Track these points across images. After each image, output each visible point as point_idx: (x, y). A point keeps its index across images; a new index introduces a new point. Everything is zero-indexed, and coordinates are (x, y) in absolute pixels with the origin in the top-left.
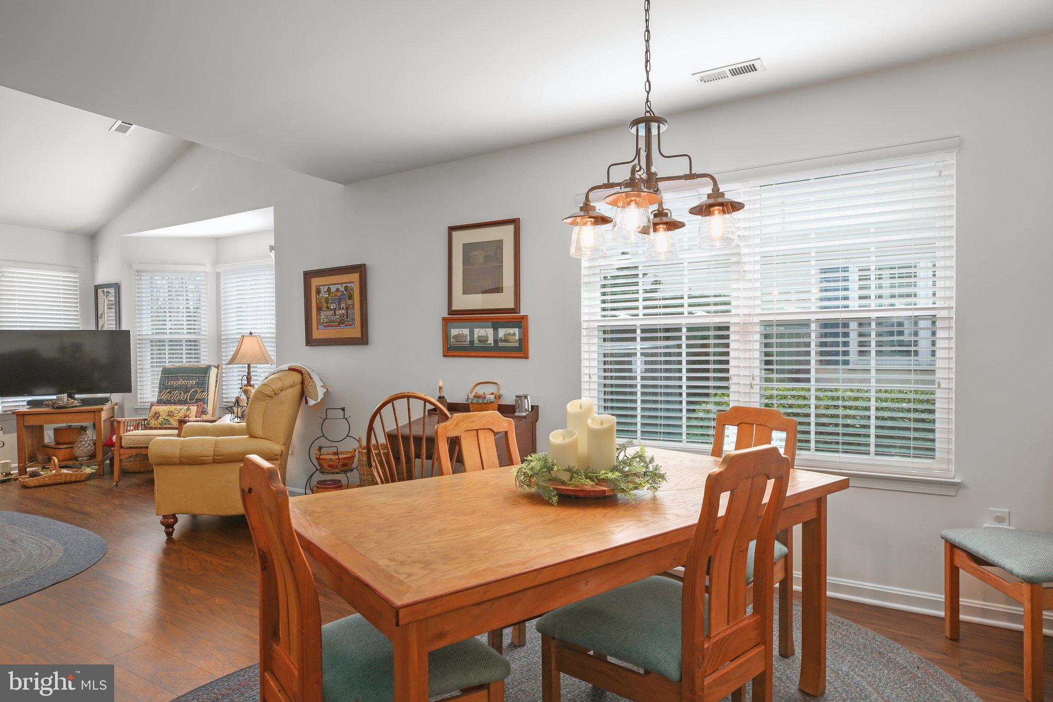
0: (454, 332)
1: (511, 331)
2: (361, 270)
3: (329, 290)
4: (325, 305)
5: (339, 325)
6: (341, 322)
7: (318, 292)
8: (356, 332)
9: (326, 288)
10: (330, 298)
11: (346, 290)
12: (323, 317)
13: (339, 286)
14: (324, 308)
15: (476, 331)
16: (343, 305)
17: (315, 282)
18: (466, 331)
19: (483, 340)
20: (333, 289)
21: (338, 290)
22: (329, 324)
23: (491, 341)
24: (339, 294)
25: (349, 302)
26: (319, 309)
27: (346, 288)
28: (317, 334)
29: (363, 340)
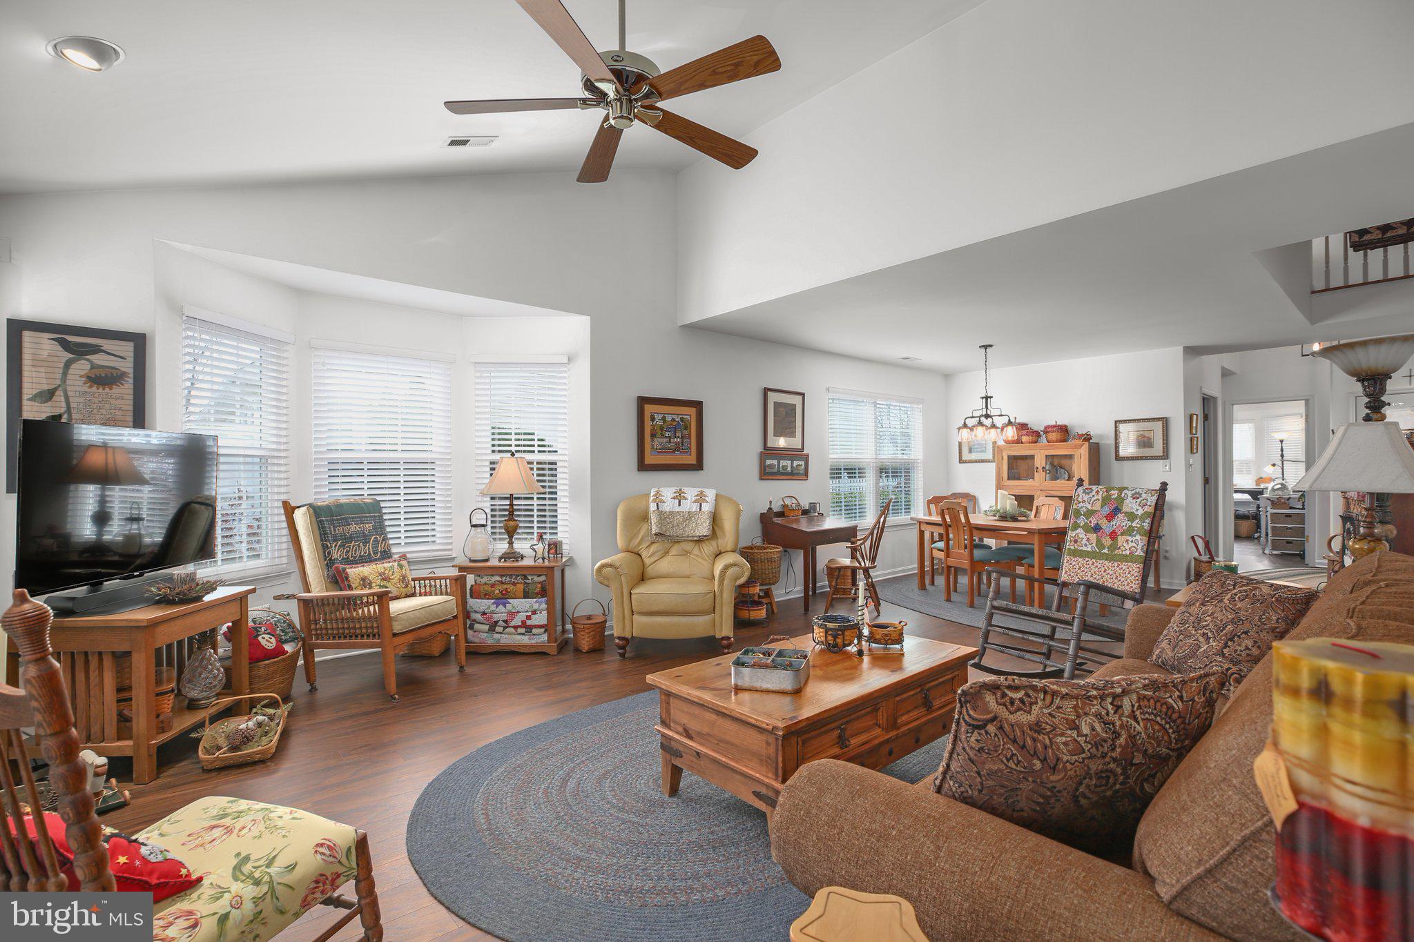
0: (768, 462)
1: (800, 463)
2: (698, 405)
3: (664, 419)
4: (660, 432)
5: (674, 452)
6: (677, 449)
7: (653, 419)
8: (692, 459)
9: (661, 416)
10: (665, 426)
11: (682, 421)
12: (656, 443)
13: (675, 417)
14: (659, 434)
15: (781, 462)
16: (678, 434)
17: (649, 409)
18: (775, 462)
19: (785, 467)
20: (669, 418)
21: (673, 420)
22: (663, 451)
23: (789, 469)
24: (675, 423)
25: (686, 432)
26: (653, 436)
27: (682, 419)
28: (649, 459)
29: (698, 466)
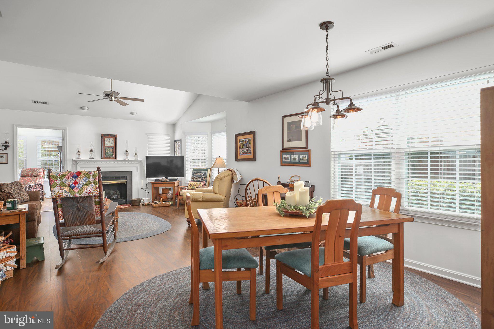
0: (285, 156)
1: (305, 156)
2: (253, 133)
3: (243, 141)
4: (242, 146)
5: (246, 154)
6: (247, 153)
7: (240, 142)
8: (251, 156)
9: (242, 140)
10: (243, 144)
12: (241, 151)
13: (246, 139)
14: (242, 148)
15: (292, 156)
16: (248, 146)
17: (239, 138)
18: (289, 156)
19: (295, 159)
20: (244, 140)
21: (246, 141)
22: (243, 153)
23: (297, 160)
24: (246, 142)
25: (249, 145)
26: (240, 148)
27: (249, 140)
28: (240, 157)
29: (254, 159)
